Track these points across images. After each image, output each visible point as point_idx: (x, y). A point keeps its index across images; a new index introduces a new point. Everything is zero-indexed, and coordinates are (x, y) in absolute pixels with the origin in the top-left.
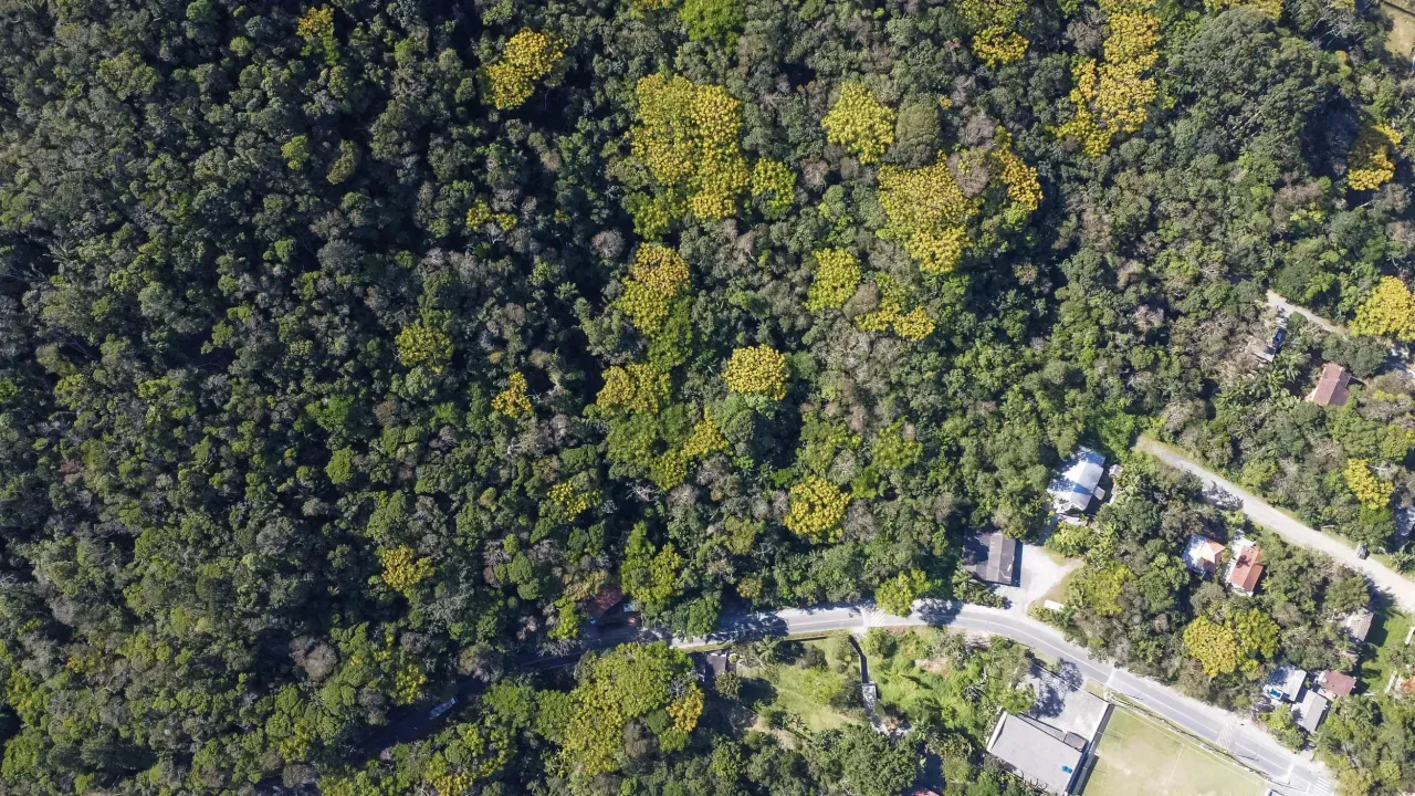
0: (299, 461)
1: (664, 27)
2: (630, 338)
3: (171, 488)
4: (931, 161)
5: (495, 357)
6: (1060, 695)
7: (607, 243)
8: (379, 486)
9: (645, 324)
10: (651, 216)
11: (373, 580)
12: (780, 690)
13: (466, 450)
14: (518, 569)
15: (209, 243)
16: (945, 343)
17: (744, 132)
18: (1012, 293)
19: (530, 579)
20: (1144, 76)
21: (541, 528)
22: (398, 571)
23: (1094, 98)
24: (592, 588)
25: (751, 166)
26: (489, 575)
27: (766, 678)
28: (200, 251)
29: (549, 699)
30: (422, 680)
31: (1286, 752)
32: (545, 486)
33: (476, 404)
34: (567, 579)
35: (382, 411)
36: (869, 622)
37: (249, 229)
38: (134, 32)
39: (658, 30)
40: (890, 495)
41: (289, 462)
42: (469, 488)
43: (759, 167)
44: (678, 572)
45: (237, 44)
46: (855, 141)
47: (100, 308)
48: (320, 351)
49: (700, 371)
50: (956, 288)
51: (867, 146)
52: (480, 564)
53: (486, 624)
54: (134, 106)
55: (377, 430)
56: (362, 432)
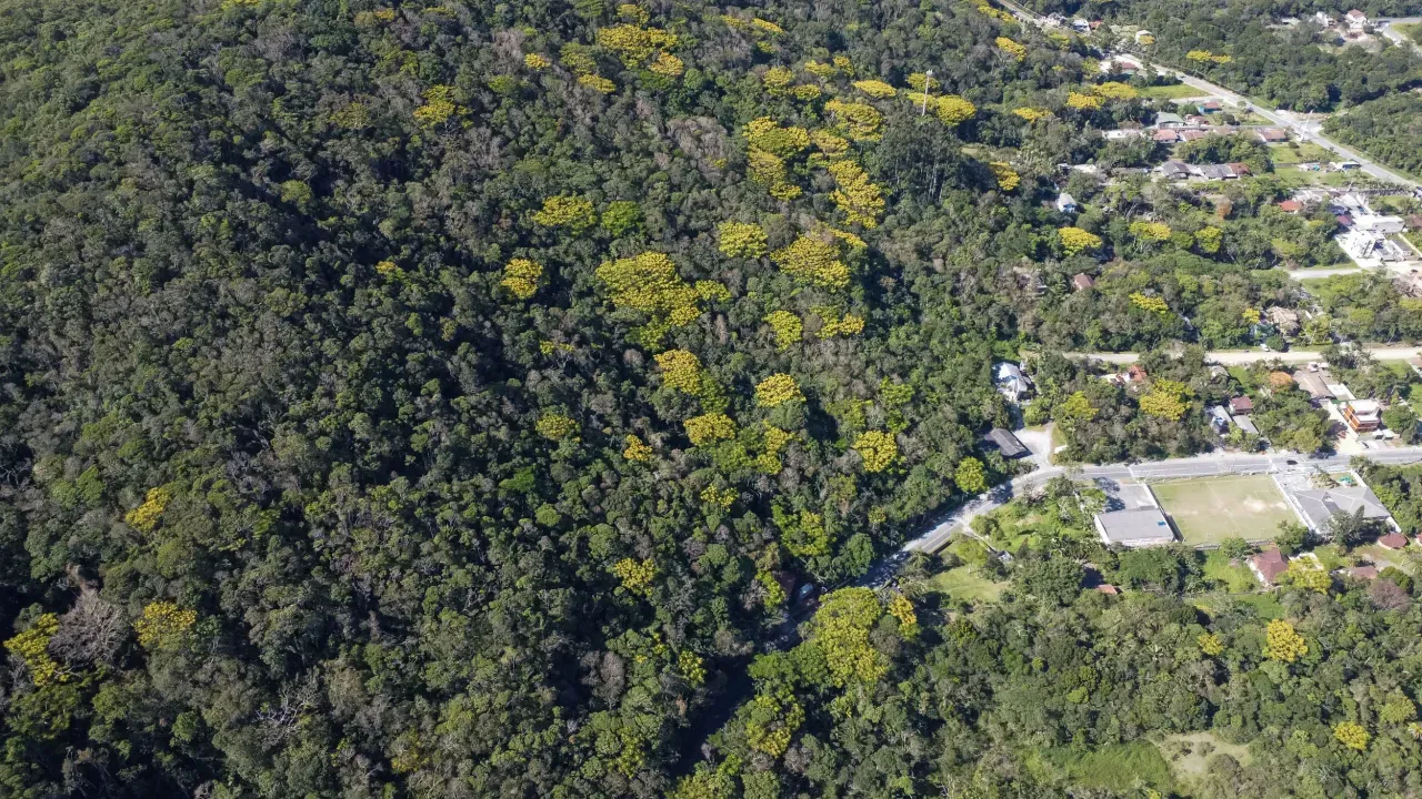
0: (517, 516)
1: (596, 236)
2: (686, 400)
3: (435, 549)
4: (795, 238)
5: (608, 430)
6: (1114, 497)
7: (632, 357)
8: (582, 523)
9: (690, 388)
10: (651, 336)
11: (617, 591)
12: (948, 592)
13: (626, 484)
14: (716, 553)
15: (383, 387)
16: (876, 329)
17: (678, 269)
18: (889, 294)
19: (729, 558)
20: (868, 183)
21: (712, 520)
22: (632, 574)
23: (852, 204)
24: (773, 557)
25: (693, 287)
26: (695, 566)
27: (933, 590)
28: (379, 393)
29: (798, 653)
30: (700, 660)
31: (1259, 456)
32: (696, 495)
33: (615, 458)
34: (752, 556)
35: (556, 470)
36: (966, 520)
37: (406, 374)
38: (279, 279)
39: (594, 240)
40: (914, 424)
41: (511, 519)
42: (647, 504)
43: (698, 287)
44: (823, 524)
45: (345, 280)
46: (746, 248)
47: (323, 443)
48: (492, 442)
49: (743, 409)
50: (858, 292)
51: (755, 246)
52: (684, 559)
53: (718, 604)
54: (294, 320)
55: (558, 489)
56: (548, 490)
